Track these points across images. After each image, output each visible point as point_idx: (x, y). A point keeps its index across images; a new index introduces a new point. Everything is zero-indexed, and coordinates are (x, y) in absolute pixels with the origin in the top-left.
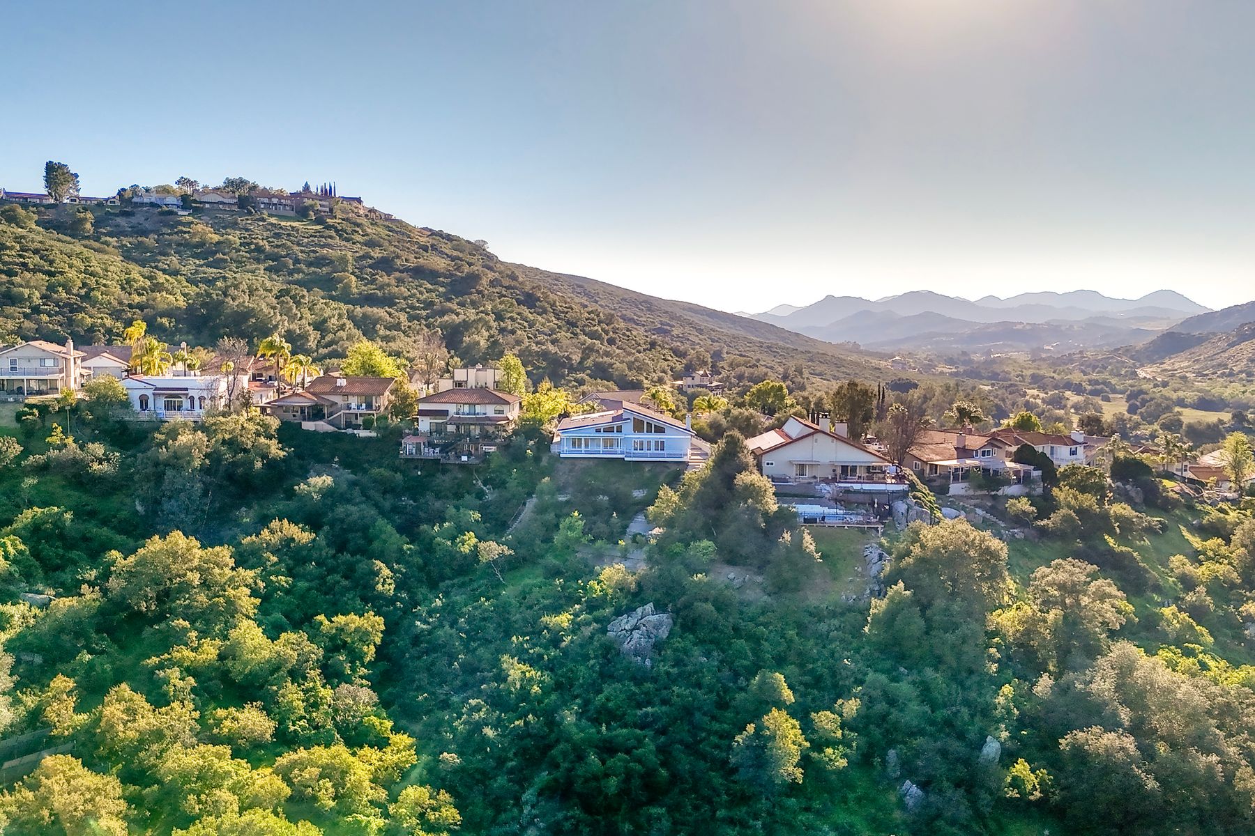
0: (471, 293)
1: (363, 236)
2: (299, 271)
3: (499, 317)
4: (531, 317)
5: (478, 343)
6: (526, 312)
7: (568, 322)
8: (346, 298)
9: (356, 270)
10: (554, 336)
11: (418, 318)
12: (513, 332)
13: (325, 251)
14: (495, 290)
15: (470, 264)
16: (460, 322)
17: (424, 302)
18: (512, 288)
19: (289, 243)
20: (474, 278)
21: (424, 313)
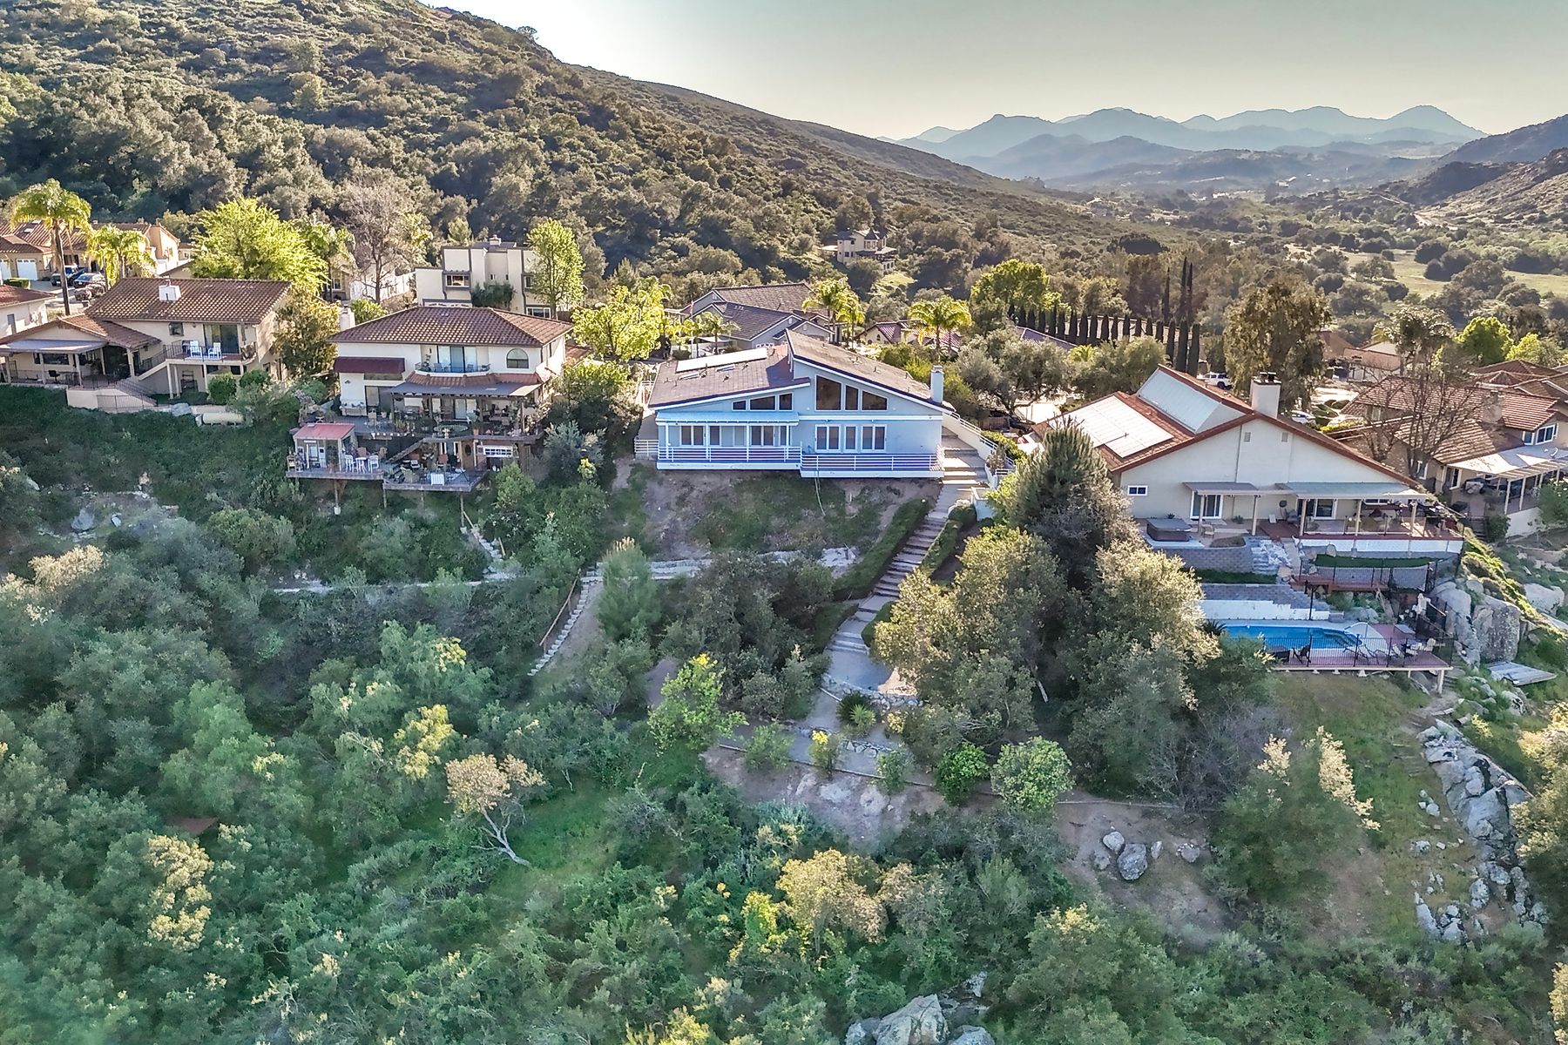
0: (507, 106)
1: (342, 15)
2: (236, 69)
3: (552, 144)
4: (601, 144)
5: (516, 187)
6: (594, 136)
7: (659, 153)
8: (309, 114)
9: (327, 69)
10: (638, 175)
11: (422, 145)
12: (573, 168)
13: (277, 39)
14: (544, 101)
15: (505, 61)
16: (487, 153)
17: (433, 120)
18: (572, 98)
19: (222, 25)
20: (513, 81)
21: (432, 137)
